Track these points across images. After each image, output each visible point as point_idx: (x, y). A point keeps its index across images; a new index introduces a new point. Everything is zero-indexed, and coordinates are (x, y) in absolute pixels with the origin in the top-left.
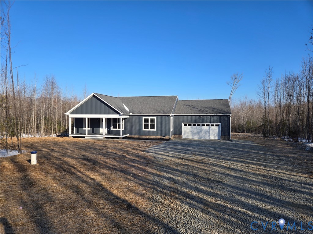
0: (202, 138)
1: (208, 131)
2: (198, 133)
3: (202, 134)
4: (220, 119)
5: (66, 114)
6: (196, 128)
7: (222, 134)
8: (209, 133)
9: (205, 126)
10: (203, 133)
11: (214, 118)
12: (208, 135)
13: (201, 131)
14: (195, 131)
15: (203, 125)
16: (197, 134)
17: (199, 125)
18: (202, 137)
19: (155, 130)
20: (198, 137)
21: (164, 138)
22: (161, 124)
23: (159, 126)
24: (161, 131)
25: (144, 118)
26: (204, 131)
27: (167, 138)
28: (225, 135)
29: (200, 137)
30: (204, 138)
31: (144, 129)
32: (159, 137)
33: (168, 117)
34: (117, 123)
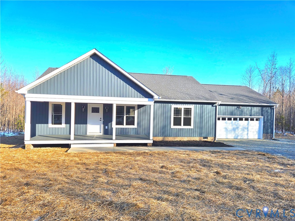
0: (239, 138)
1: (247, 127)
2: (234, 130)
3: (239, 132)
4: (262, 111)
5: (20, 92)
6: (232, 123)
7: (265, 131)
8: (248, 131)
9: (243, 120)
10: (240, 130)
11: (255, 109)
12: (246, 133)
13: (237, 128)
14: (230, 127)
15: (241, 119)
16: (233, 132)
17: (235, 119)
18: (238, 136)
19: (192, 127)
20: (234, 135)
21: (206, 140)
25: (174, 106)
26: (240, 127)
27: (210, 140)
28: (267, 133)
29: (236, 136)
30: (242, 138)
31: (172, 126)
32: (197, 139)
33: (213, 106)
34: (123, 115)
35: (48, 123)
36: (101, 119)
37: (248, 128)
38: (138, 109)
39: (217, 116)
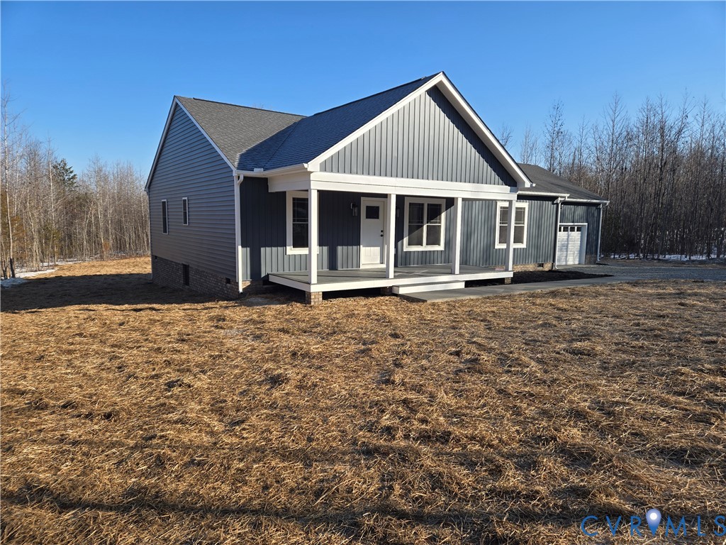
1: (566, 243)
7: (588, 250)
8: (567, 250)
19: (524, 245)
21: (541, 268)
22: (539, 227)
23: (534, 231)
24: (537, 247)
27: (547, 269)
28: (591, 254)
31: (498, 245)
33: (553, 204)
34: (422, 222)
35: (284, 245)
36: (382, 233)
37: (567, 246)
38: (446, 210)
39: (559, 224)
